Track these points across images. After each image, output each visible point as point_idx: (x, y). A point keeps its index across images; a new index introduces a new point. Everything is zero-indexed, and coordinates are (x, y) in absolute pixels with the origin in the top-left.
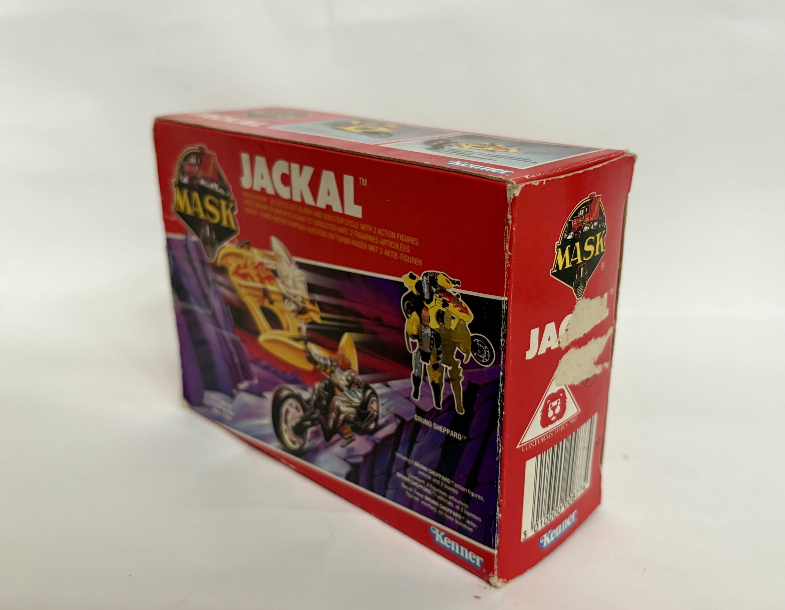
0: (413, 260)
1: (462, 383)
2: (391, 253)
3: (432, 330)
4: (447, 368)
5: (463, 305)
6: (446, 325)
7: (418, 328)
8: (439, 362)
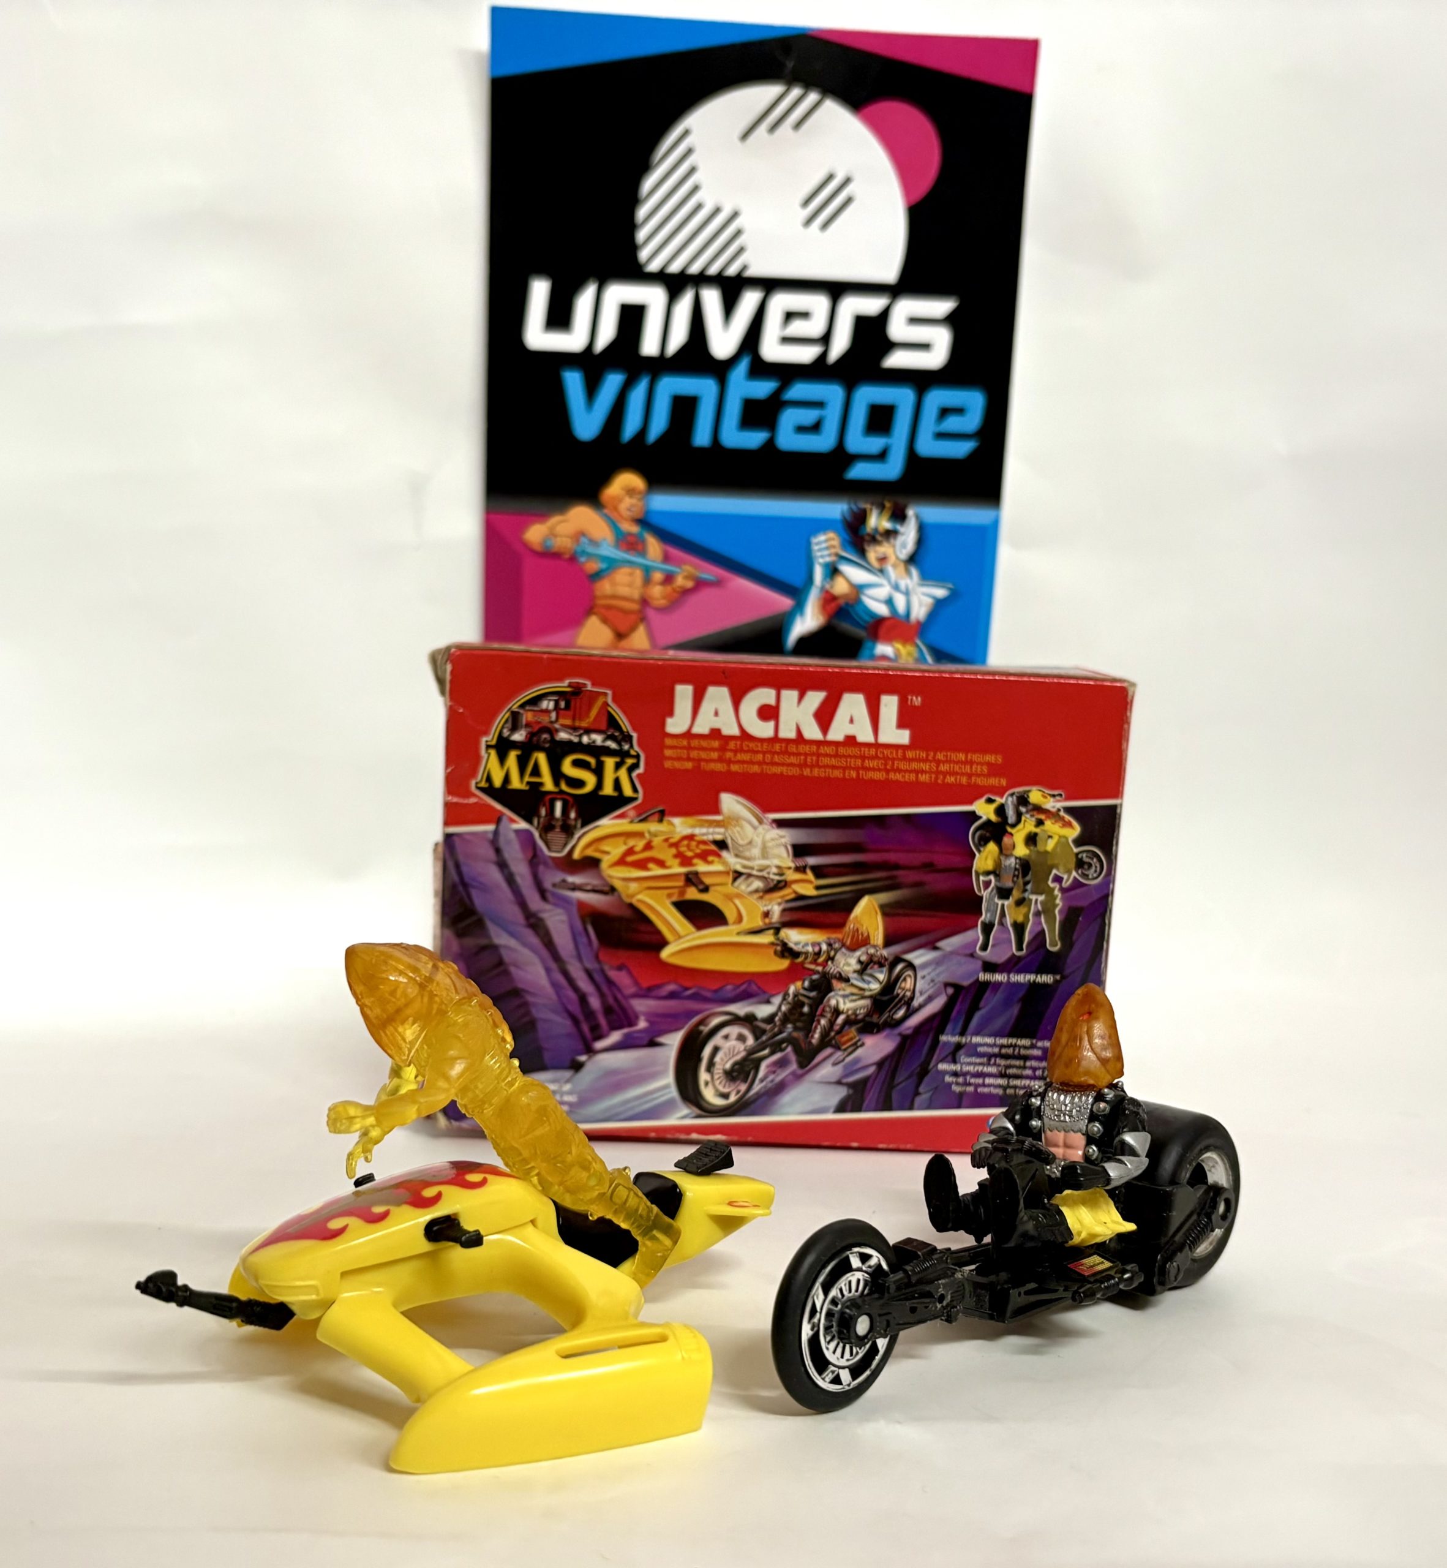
0: (993, 781)
1: (1060, 912)
2: (956, 780)
3: (1016, 858)
4: (1036, 900)
5: (1066, 820)
6: (1040, 847)
7: (995, 861)
8: (1026, 895)
